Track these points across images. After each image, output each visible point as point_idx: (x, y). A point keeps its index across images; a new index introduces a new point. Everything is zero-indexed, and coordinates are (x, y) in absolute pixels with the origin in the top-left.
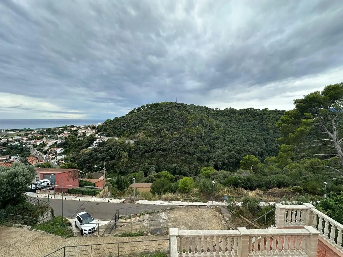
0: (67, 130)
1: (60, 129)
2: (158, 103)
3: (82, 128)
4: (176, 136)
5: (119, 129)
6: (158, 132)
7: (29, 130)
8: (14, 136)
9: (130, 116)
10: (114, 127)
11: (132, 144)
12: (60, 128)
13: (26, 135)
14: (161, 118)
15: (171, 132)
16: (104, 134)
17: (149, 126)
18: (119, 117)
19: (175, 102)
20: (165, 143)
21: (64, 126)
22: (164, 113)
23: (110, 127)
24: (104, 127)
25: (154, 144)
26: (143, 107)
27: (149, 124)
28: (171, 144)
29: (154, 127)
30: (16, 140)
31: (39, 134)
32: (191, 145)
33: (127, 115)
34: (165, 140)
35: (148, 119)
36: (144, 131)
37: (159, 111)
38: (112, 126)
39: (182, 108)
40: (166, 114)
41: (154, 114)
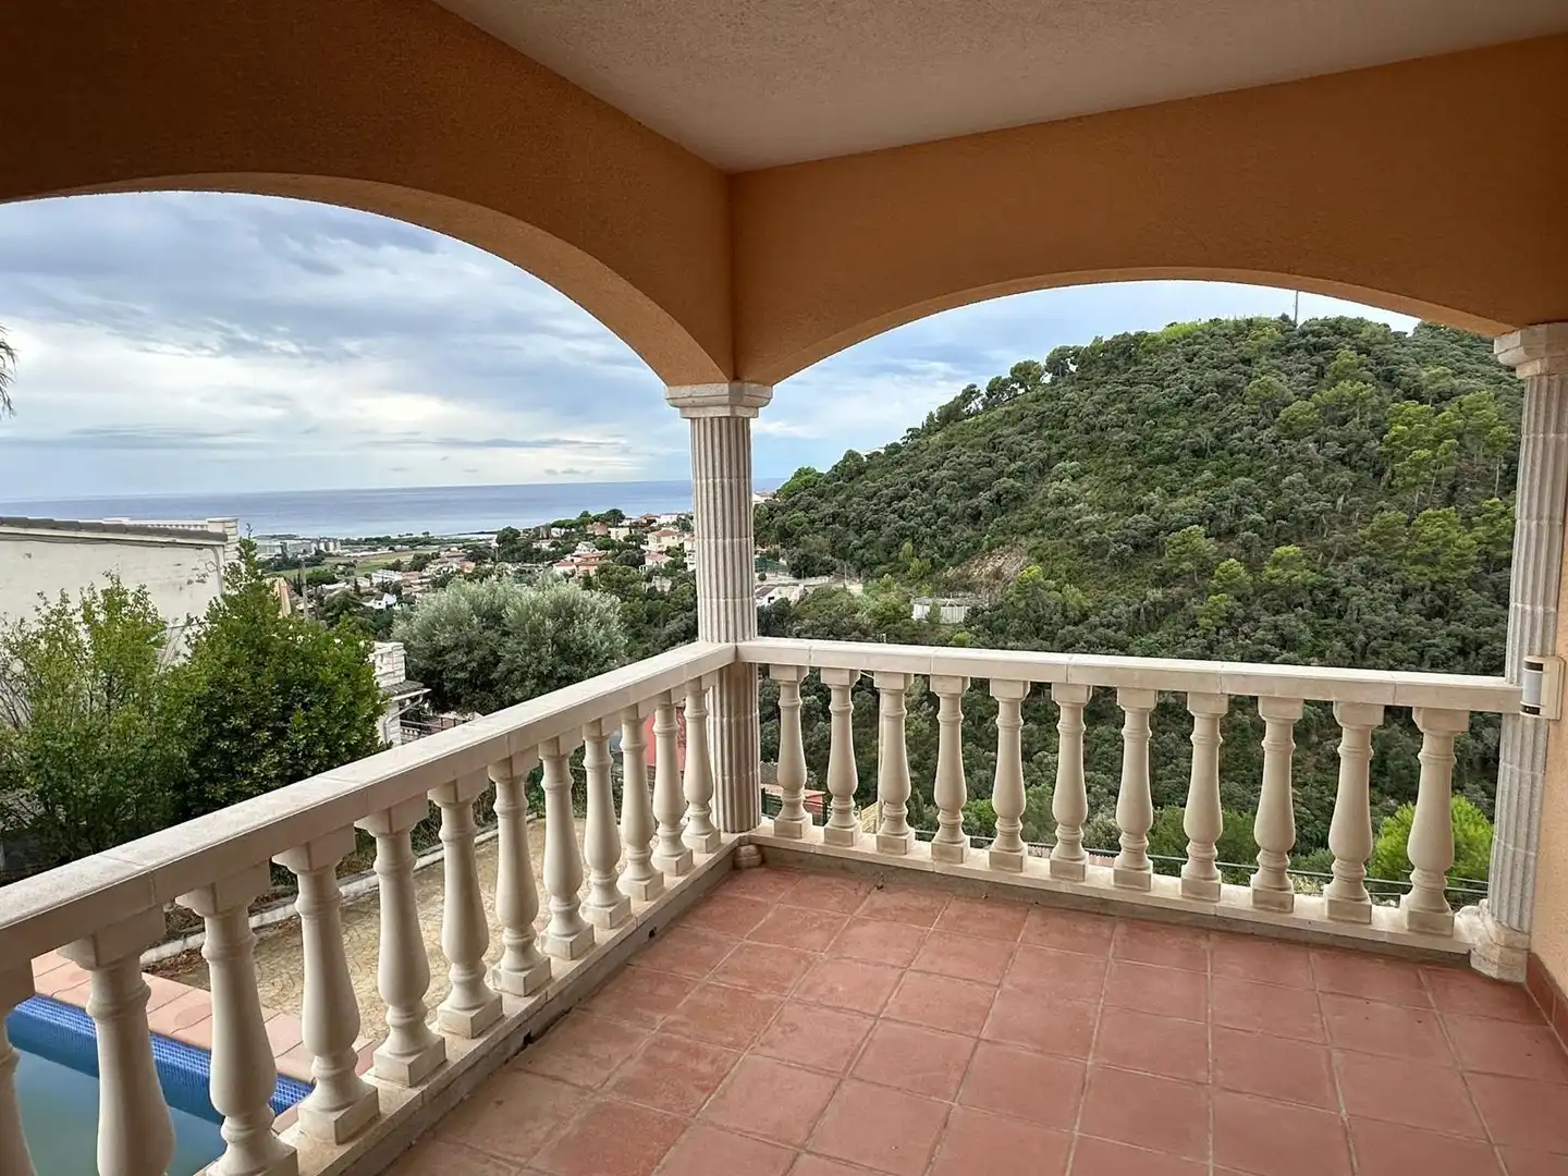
0: (587, 538)
1: (555, 532)
2: (1139, 334)
3: (661, 526)
4: (1286, 576)
5: (871, 527)
6: (1136, 547)
7: (427, 542)
8: (375, 568)
9: (937, 438)
10: (835, 516)
11: (955, 625)
12: (553, 526)
13: (419, 565)
14: (1159, 444)
15: (1246, 547)
16: (782, 562)
17: (1068, 504)
18: (864, 452)
19: (1285, 318)
20: (1195, 625)
21: (574, 517)
22: (1189, 402)
23: (813, 515)
24: (779, 519)
25: (1110, 632)
26: (1024, 373)
27: (1074, 489)
28: (1247, 636)
29: (1105, 508)
30: (385, 588)
31: (470, 558)
32: (1422, 655)
33: (914, 433)
34: (1194, 606)
35: (1061, 456)
36: (1033, 542)
37: (1149, 395)
38: (828, 508)
39: (1347, 355)
40: (1206, 408)
41: (1111, 415)
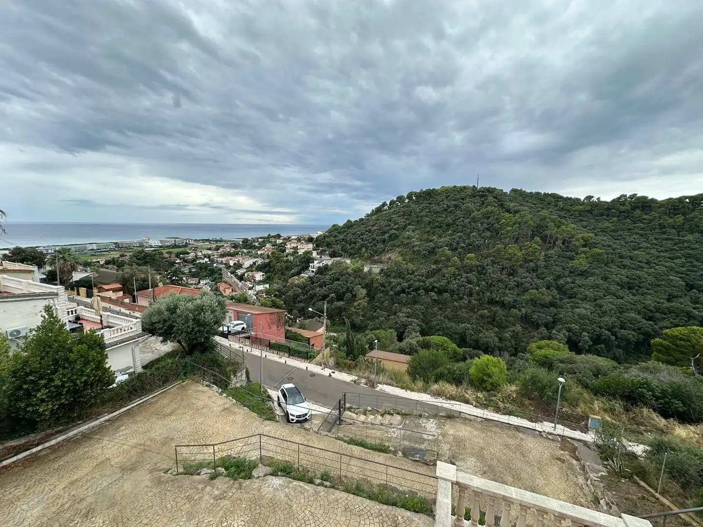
0: (270, 242)
1: (260, 240)
2: (433, 189)
3: (292, 239)
4: (470, 263)
5: (354, 243)
6: (429, 252)
7: (221, 241)
8: (204, 249)
9: (374, 217)
10: (343, 239)
11: (376, 274)
12: (260, 238)
13: (217, 249)
14: (437, 222)
15: (460, 254)
16: (327, 252)
17: (411, 239)
18: (353, 220)
19: (474, 186)
20: (444, 276)
21: (266, 235)
22: (446, 210)
23: (337, 239)
24: (327, 239)
25: (420, 277)
26: (400, 199)
27: (412, 234)
28: (459, 280)
29: (421, 240)
30: (205, 256)
31: (234, 247)
32: (506, 287)
33: (368, 215)
34: (444, 271)
35: (409, 224)
36: (400, 250)
37: (435, 207)
38: (341, 237)
39: (491, 199)
40: (451, 212)
41: (424, 213)
